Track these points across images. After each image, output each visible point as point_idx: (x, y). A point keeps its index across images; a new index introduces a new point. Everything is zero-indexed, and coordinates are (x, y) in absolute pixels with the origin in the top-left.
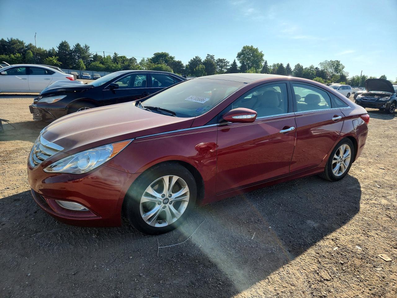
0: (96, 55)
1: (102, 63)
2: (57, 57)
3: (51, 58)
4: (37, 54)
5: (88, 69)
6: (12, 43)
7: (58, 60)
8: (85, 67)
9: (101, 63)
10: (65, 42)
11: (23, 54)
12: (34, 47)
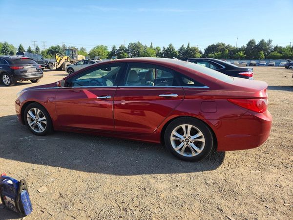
0: (277, 46)
1: (280, 52)
2: (244, 52)
3: (239, 53)
4: (231, 51)
5: (266, 58)
6: (218, 45)
7: (244, 54)
8: (264, 57)
9: (278, 52)
10: (253, 40)
11: (223, 52)
12: (230, 47)
